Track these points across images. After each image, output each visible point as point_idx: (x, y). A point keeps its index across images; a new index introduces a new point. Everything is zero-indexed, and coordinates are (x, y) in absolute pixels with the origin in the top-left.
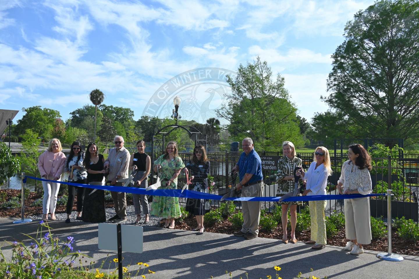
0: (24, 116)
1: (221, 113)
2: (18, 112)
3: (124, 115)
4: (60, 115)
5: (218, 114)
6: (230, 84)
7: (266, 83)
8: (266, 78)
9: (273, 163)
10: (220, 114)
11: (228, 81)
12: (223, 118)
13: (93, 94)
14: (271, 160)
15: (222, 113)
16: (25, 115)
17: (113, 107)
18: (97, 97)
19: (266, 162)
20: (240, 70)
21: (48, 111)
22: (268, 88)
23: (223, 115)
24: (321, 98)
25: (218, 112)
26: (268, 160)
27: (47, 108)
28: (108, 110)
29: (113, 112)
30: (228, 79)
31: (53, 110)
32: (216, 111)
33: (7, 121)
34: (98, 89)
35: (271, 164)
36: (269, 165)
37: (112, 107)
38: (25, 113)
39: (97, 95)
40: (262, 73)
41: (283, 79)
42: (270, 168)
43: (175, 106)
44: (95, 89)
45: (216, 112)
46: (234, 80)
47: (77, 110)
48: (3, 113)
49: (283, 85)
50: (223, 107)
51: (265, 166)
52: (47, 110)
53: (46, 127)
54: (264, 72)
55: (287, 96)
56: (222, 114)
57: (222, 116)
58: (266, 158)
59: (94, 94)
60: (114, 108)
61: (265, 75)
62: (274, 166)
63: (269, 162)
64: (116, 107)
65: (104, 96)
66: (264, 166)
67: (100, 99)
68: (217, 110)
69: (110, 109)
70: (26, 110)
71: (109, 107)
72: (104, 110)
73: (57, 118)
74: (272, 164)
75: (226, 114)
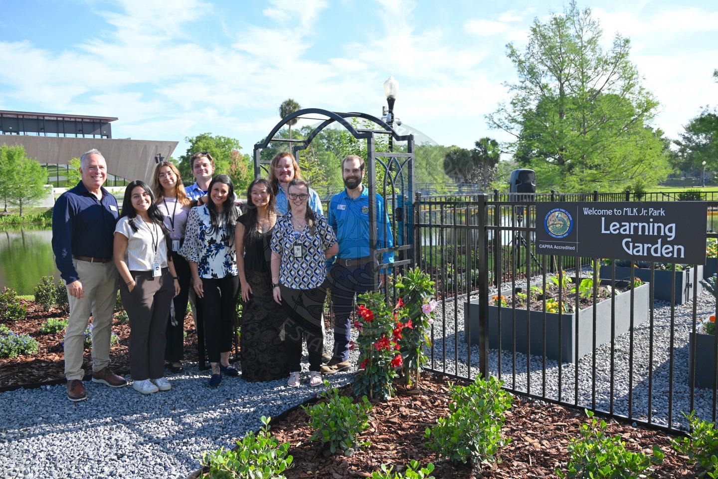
0: (189, 151)
1: (496, 120)
2: (177, 143)
4: (240, 145)
5: (491, 122)
6: (514, 61)
7: (589, 55)
8: (590, 42)
9: (670, 230)
10: (495, 123)
11: (510, 56)
12: (500, 129)
13: (284, 106)
14: (657, 219)
15: (499, 120)
16: (189, 148)
19: (636, 228)
20: (534, 30)
21: (222, 140)
22: (593, 64)
23: (501, 124)
25: (491, 118)
26: (646, 219)
27: (220, 135)
30: (509, 51)
31: (228, 139)
32: (486, 117)
33: (156, 158)
34: (291, 99)
35: (659, 236)
36: (652, 240)
38: (189, 146)
39: (290, 108)
40: (580, 33)
41: (627, 41)
42: (656, 251)
43: (388, 100)
44: (287, 99)
45: (487, 120)
46: (522, 53)
48: (157, 146)
49: (627, 54)
50: (501, 108)
51: (634, 242)
52: (220, 139)
53: (219, 166)
54: (584, 31)
55: (635, 76)
56: (498, 122)
57: (499, 126)
58: (639, 211)
59: (285, 107)
61: (586, 38)
62: (672, 243)
63: (651, 229)
66: (627, 244)
68: (488, 116)
70: (190, 141)
73: (235, 149)
74: (666, 236)
75: (507, 122)
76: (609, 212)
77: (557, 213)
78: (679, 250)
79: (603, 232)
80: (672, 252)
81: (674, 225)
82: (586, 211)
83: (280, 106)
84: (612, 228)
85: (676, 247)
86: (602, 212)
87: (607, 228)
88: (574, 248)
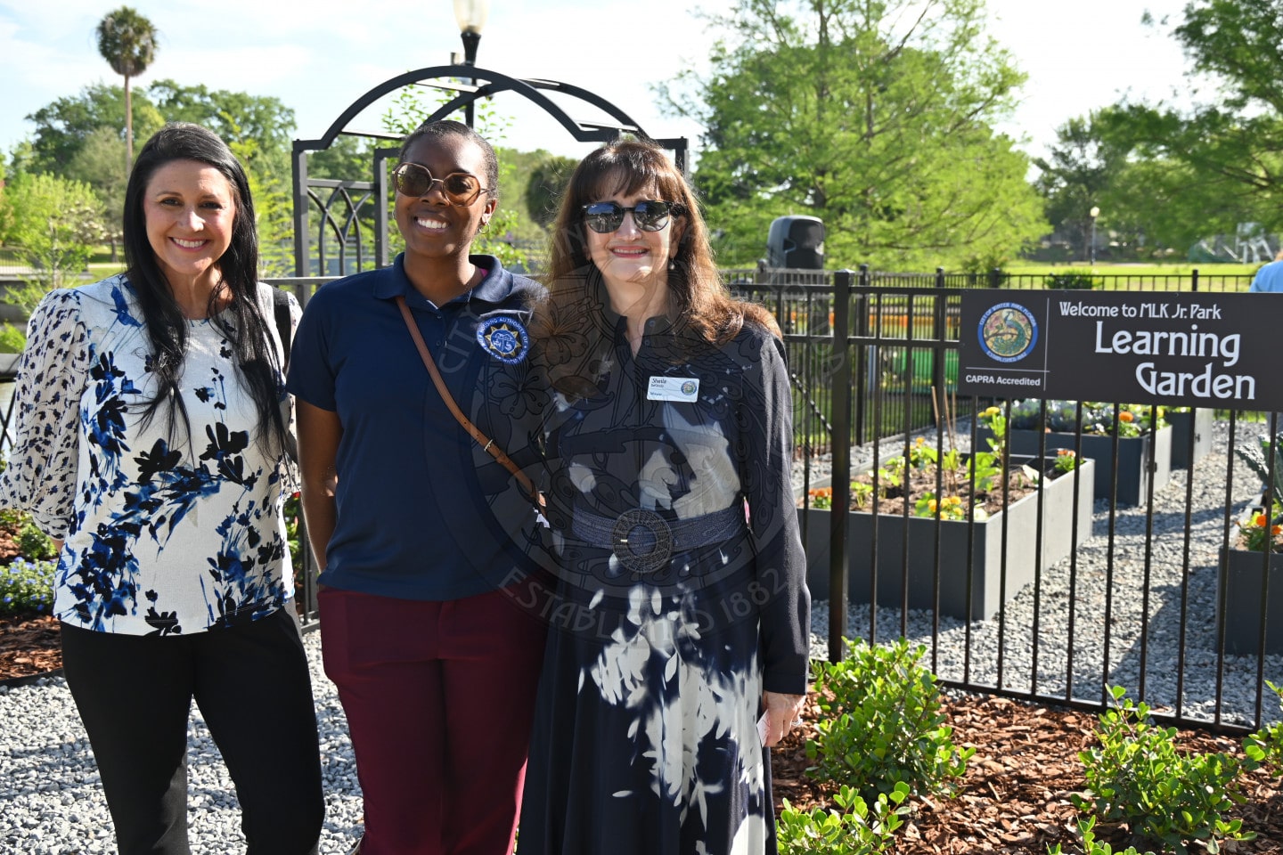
1: (675, 97)
3: (254, 123)
5: (664, 101)
9: (1230, 347)
10: (673, 104)
12: (685, 117)
13: (108, 26)
14: (1206, 326)
15: (683, 96)
17: (209, 91)
18: (128, 43)
19: (1164, 343)
23: (686, 108)
24: (1146, 18)
26: (1183, 325)
28: (188, 103)
29: (207, 112)
32: (652, 88)
34: (130, 6)
35: (1208, 358)
36: (1195, 365)
37: (201, 91)
39: (126, 32)
42: (1201, 386)
43: (464, 36)
45: (655, 94)
47: (54, 104)
50: (685, 68)
51: (1159, 369)
56: (680, 103)
57: (682, 113)
58: (1171, 310)
59: (113, 29)
60: (212, 96)
62: (1232, 372)
63: (1193, 344)
64: (222, 92)
65: (158, 38)
66: (1146, 373)
67: (144, 51)
68: (657, 86)
69: (196, 99)
71: (189, 90)
72: (172, 102)
74: (1221, 358)
76: (1112, 312)
77: (1004, 313)
78: (1245, 385)
79: (1099, 349)
80: (1233, 388)
81: (1236, 338)
82: (1066, 309)
83: (97, 23)
84: (1116, 343)
85: (1240, 379)
86: (1098, 311)
87: (1107, 342)
88: (1037, 382)
